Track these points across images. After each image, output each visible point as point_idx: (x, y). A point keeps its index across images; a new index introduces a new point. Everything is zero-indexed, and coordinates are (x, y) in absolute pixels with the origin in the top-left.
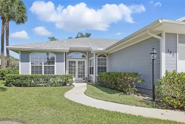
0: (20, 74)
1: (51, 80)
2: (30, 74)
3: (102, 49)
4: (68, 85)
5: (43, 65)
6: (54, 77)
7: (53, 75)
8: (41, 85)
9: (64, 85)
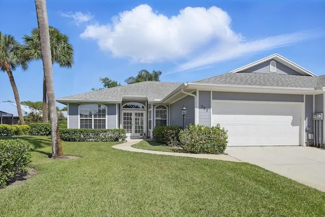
0: (68, 128)
1: (101, 134)
2: (79, 128)
3: (159, 100)
4: (120, 140)
5: (93, 119)
6: (105, 132)
7: (104, 129)
8: (91, 140)
9: (115, 141)
